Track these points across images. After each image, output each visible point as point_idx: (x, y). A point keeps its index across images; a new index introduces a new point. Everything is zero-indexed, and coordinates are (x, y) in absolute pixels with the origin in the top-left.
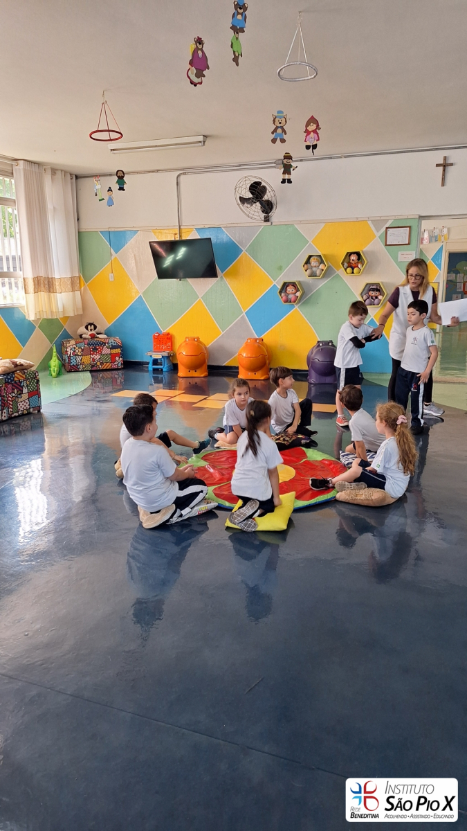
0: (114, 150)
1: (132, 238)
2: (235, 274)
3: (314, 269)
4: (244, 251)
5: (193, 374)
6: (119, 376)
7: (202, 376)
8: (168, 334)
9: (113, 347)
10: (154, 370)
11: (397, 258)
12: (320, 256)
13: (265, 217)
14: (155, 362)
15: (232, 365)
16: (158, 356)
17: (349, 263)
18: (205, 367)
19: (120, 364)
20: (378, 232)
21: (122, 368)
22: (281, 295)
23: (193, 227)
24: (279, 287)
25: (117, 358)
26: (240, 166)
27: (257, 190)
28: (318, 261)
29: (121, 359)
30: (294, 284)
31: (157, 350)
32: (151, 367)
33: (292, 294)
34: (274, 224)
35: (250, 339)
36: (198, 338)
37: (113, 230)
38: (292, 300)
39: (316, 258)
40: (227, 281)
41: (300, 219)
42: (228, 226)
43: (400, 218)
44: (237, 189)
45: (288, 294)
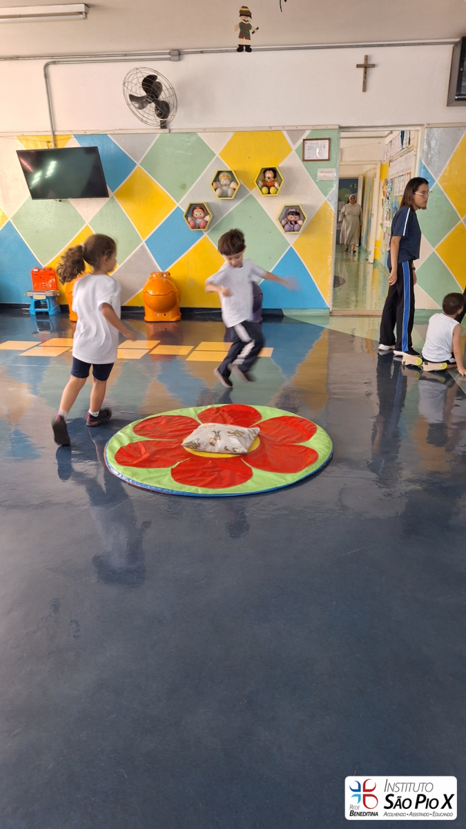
2: (127, 194)
3: (225, 188)
4: (138, 164)
8: (51, 269)
11: (316, 176)
12: (230, 172)
13: (162, 123)
14: (38, 303)
15: (135, 305)
16: (40, 297)
17: (264, 181)
20: (294, 144)
22: (187, 219)
23: (71, 134)
24: (185, 210)
26: (126, 55)
27: (151, 84)
28: (229, 179)
30: (202, 207)
31: (38, 289)
32: (33, 310)
33: (200, 218)
34: (173, 131)
38: (201, 226)
39: (226, 174)
40: (120, 203)
41: (203, 126)
42: (116, 132)
43: (319, 128)
44: (126, 84)
45: (196, 218)
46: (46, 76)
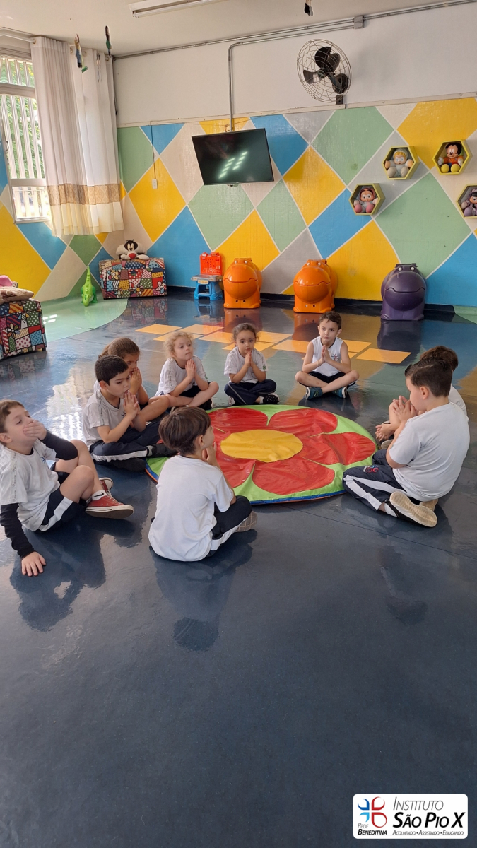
0: (136, 11)
1: (179, 131)
2: (297, 177)
3: (398, 167)
4: (310, 145)
5: (242, 304)
6: (162, 305)
7: (252, 307)
9: (155, 270)
12: (407, 148)
17: (445, 157)
18: (256, 296)
19: (163, 290)
21: (166, 296)
22: (353, 203)
24: (352, 192)
25: (159, 283)
26: (307, 28)
27: (326, 60)
28: (404, 157)
29: (164, 284)
30: (370, 189)
33: (368, 201)
34: (349, 107)
36: (250, 260)
37: (154, 123)
38: (367, 210)
39: (401, 151)
41: (384, 99)
42: (292, 111)
44: (300, 60)
45: (363, 202)
46: (230, 59)
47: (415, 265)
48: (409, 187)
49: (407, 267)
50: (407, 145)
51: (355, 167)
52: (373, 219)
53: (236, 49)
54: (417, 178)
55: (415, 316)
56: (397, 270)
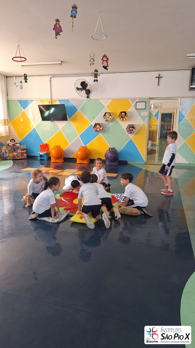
0: (23, 66)
1: (31, 103)
2: (74, 120)
3: (107, 118)
4: (79, 110)
5: (57, 161)
6: (25, 162)
7: (61, 162)
8: (47, 144)
9: (23, 150)
10: (40, 159)
11: (141, 115)
13: (87, 96)
14: (41, 156)
15: (74, 158)
16: (42, 153)
17: (121, 116)
18: (62, 158)
19: (25, 157)
20: (133, 103)
21: (26, 159)
22: (94, 128)
23: (57, 99)
25: (24, 154)
26: (77, 75)
27: (84, 85)
28: (109, 115)
29: (26, 155)
30: (99, 124)
31: (42, 151)
32: (39, 158)
33: (99, 128)
34: (91, 99)
35: (81, 147)
36: (59, 146)
37: (22, 100)
38: (99, 131)
39: (108, 113)
40: (71, 123)
41: (102, 98)
42: (72, 99)
43: (141, 98)
44: (75, 84)
45: (97, 128)
46: (50, 81)
47: (115, 148)
48: (111, 124)
49: (113, 149)
50: (110, 112)
51: (94, 118)
52: (100, 134)
53: (52, 79)
54: (113, 122)
55: (116, 164)
56: (110, 150)
